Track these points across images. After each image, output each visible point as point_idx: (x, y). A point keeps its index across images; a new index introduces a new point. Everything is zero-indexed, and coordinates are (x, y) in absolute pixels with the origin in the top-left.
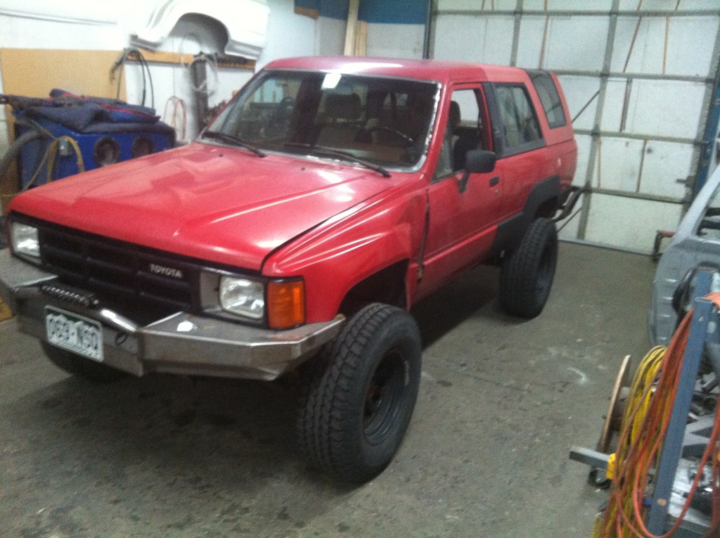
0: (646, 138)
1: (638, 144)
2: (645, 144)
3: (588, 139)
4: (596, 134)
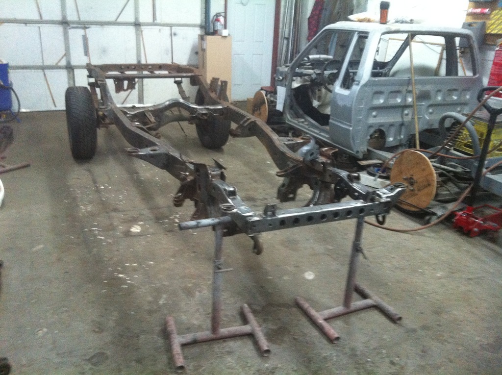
0: (171, 26)
1: (167, 30)
2: (171, 29)
3: (132, 29)
4: (137, 25)
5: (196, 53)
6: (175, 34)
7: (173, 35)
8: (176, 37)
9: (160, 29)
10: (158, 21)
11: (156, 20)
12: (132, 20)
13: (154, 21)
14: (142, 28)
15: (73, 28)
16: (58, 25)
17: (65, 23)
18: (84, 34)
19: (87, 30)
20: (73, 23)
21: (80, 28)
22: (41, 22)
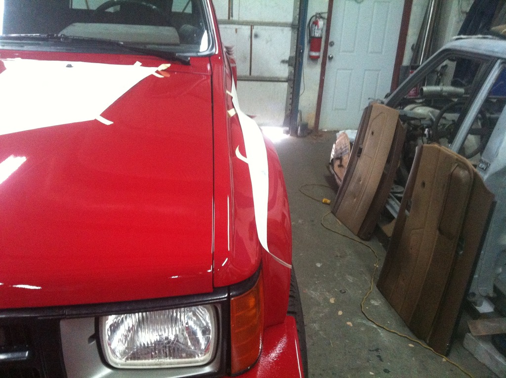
0: (252, 24)
1: (246, 30)
2: (252, 29)
5: (283, 62)
6: (256, 36)
7: (253, 36)
8: (258, 40)
9: (236, 29)
10: (235, 18)
11: (232, 16)
13: (229, 18)
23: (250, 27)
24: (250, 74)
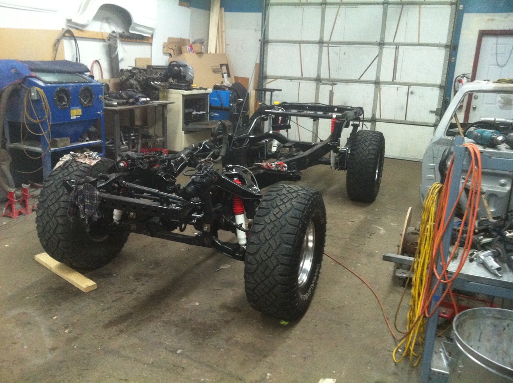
0: (409, 85)
1: (405, 89)
2: (409, 88)
3: (372, 87)
4: (377, 83)
5: (431, 112)
6: (412, 93)
7: (410, 93)
8: (413, 95)
9: (398, 88)
10: (397, 80)
11: (395, 79)
12: (373, 79)
13: (393, 80)
14: (381, 86)
15: (324, 84)
16: (312, 82)
17: (318, 80)
18: (331, 89)
19: (334, 86)
20: (325, 80)
21: (330, 84)
22: (302, 78)
23: (407, 87)
24: (405, 120)
